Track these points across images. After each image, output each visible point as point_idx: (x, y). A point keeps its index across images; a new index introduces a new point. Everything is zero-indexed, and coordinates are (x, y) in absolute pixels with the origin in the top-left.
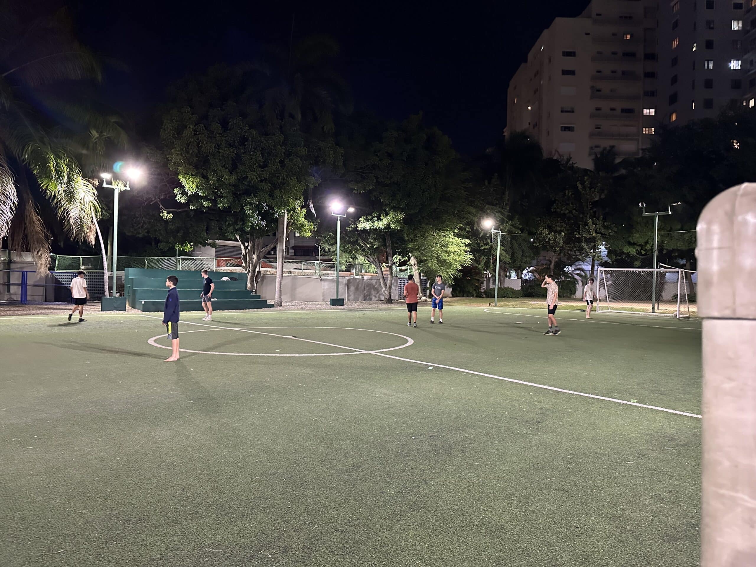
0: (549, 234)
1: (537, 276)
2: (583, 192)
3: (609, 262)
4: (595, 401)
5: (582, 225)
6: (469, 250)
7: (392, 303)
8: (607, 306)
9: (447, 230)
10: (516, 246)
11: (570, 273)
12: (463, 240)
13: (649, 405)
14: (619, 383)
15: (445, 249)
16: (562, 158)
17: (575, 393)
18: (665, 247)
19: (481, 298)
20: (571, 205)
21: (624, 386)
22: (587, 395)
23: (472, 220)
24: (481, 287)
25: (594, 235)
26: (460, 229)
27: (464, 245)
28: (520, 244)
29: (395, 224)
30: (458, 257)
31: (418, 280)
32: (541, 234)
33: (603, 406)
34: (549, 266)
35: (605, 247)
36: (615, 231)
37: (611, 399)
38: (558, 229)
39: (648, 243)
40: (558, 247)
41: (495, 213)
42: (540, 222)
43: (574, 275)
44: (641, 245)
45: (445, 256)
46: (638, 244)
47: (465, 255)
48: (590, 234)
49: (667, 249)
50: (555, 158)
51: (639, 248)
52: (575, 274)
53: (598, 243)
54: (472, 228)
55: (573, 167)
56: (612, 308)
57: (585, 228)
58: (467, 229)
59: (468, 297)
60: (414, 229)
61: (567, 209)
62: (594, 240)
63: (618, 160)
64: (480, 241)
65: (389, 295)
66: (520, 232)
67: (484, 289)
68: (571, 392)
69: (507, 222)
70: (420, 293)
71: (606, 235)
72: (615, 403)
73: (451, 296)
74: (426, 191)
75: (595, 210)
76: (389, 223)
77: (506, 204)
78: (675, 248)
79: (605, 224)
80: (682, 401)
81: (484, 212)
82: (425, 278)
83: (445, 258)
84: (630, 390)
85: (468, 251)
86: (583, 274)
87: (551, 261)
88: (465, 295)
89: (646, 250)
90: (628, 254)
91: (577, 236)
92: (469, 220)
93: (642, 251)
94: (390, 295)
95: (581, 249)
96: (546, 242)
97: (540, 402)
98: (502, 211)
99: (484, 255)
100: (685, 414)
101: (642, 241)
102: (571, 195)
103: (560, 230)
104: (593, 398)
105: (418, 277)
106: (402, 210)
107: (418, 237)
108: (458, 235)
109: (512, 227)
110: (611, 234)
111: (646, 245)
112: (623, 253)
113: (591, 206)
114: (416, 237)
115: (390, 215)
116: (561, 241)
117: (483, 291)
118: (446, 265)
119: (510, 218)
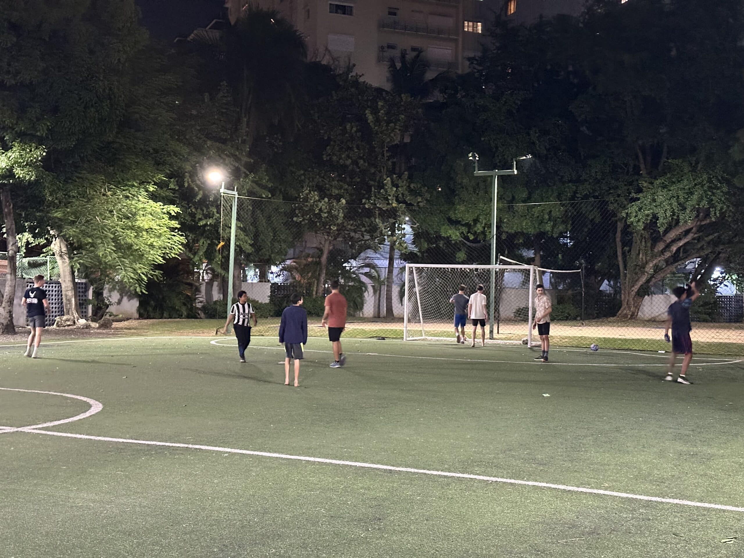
0: (319, 201)
1: (297, 277)
2: (376, 128)
3: (416, 254)
4: (450, 480)
5: (374, 186)
6: (179, 226)
7: (15, 333)
8: (421, 329)
9: (134, 186)
10: (262, 221)
11: (354, 273)
12: (166, 206)
13: (528, 480)
14: (475, 452)
15: (130, 224)
16: (337, 63)
17: (416, 471)
18: (506, 229)
19: (198, 320)
20: (356, 150)
21: (484, 455)
22: (435, 473)
23: (180, 168)
24: (195, 299)
25: (394, 205)
26: (160, 185)
27: (166, 217)
28: (269, 217)
29: (26, 170)
30: (156, 239)
31: (70, 285)
32: (306, 199)
33: (463, 487)
34: (318, 260)
35: (411, 227)
36: (427, 200)
37: (472, 476)
38: (335, 192)
39: (479, 221)
40: (335, 225)
41: (225, 157)
42: (303, 177)
43: (360, 275)
44: (467, 225)
45: (130, 237)
46: (463, 223)
47: (170, 237)
48: (388, 204)
49: (507, 232)
50: (324, 62)
51: (464, 230)
52: (362, 274)
53: (401, 219)
54: (181, 185)
55: (357, 81)
56: (428, 333)
57: (379, 192)
58: (172, 186)
59: (171, 318)
60: (64, 181)
61: (348, 157)
62: (395, 214)
63: (430, 75)
64: (196, 210)
65: (8, 316)
66: (270, 196)
67: (201, 302)
68: (409, 470)
69: (246, 176)
70: (74, 312)
71: (413, 205)
72: (480, 481)
73: (136, 315)
74: (92, 106)
75: (395, 160)
76: (12, 167)
77: (244, 142)
78: (519, 230)
79: (412, 186)
80: (571, 472)
81: (203, 154)
82: (84, 281)
83: (129, 241)
84: (495, 461)
85: (176, 228)
86: (375, 274)
87: (321, 250)
88: (165, 315)
89: (475, 234)
90: (448, 240)
91: (367, 206)
92: (175, 168)
93: (469, 235)
94: (11, 316)
95: (373, 230)
96: (315, 215)
97: (369, 489)
98: (237, 153)
99: (204, 238)
100: (581, 489)
101: (469, 218)
102: (356, 132)
103: (338, 194)
104: (445, 477)
105: (68, 278)
106: (40, 142)
107: (74, 197)
108: (154, 197)
109: (255, 185)
110: (421, 204)
111: (475, 224)
112: (439, 237)
113: (388, 154)
114: (69, 196)
115: (14, 149)
116: (341, 215)
117: (199, 305)
118: (132, 255)
119: (252, 168)
